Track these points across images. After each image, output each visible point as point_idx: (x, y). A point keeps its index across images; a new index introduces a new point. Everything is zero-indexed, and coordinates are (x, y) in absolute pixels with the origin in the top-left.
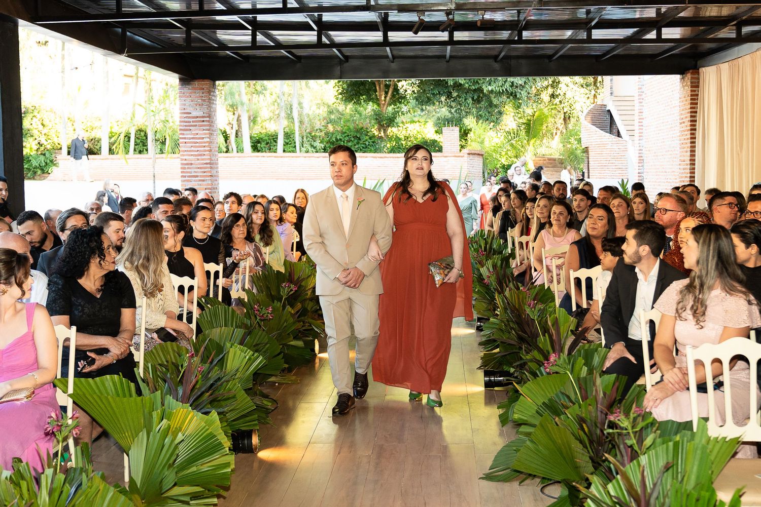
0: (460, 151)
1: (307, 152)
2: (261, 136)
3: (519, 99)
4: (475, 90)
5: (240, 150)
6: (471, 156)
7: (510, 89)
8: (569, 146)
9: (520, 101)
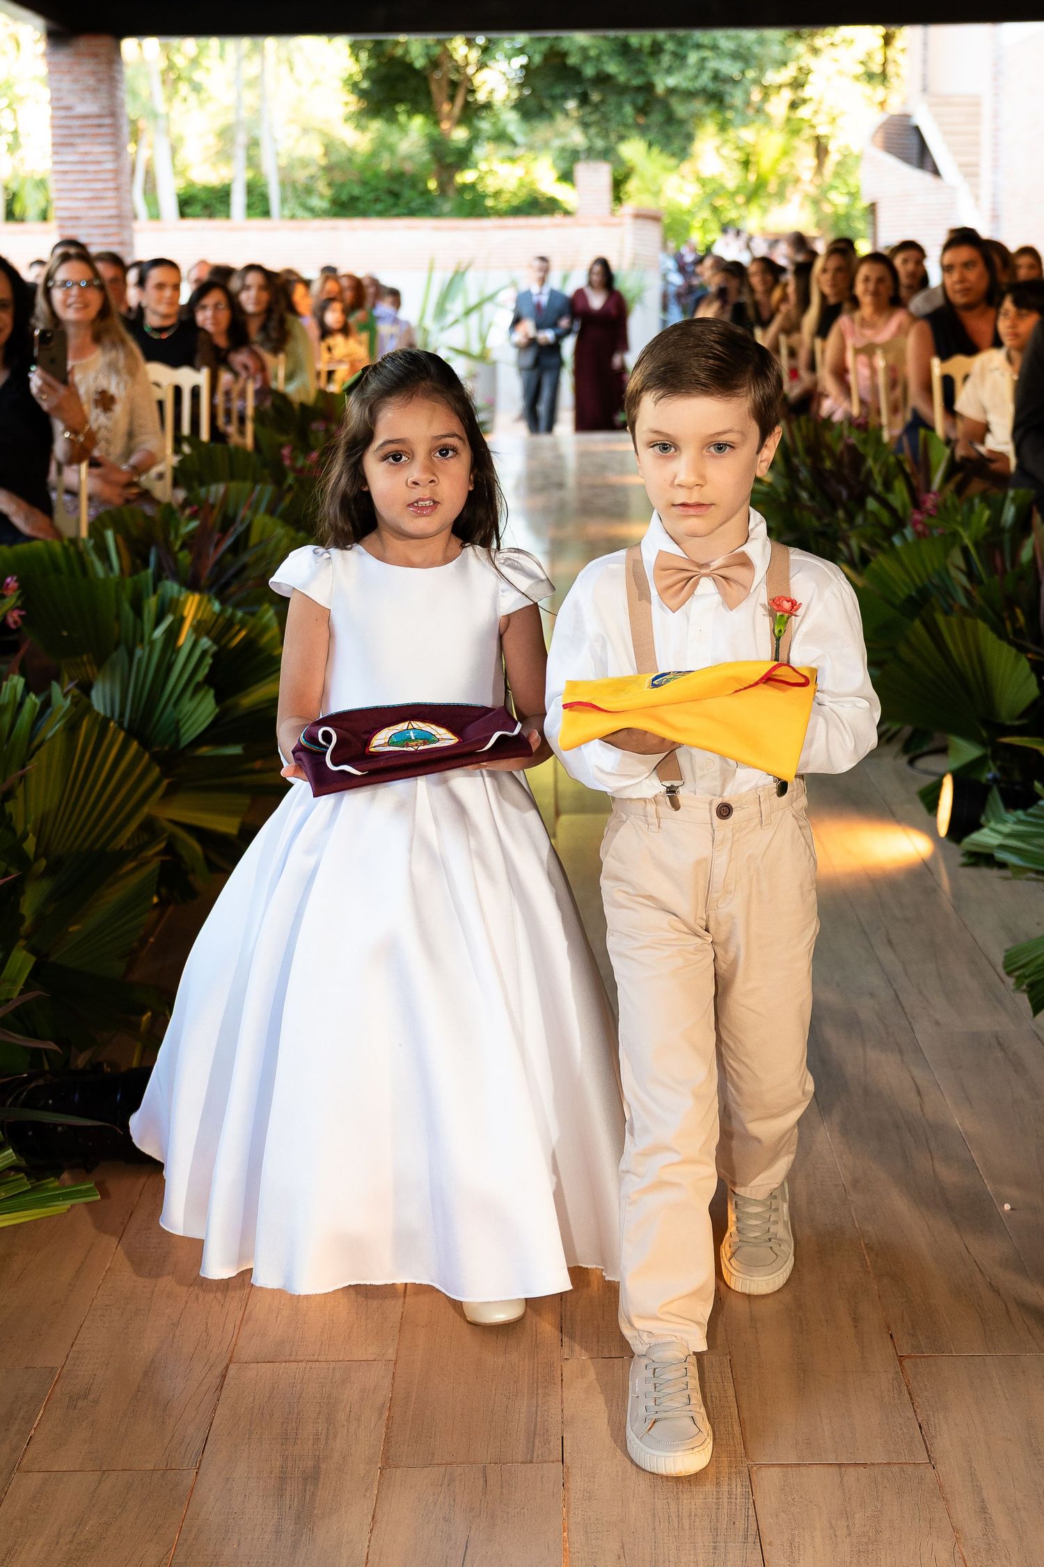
0: (613, 212)
1: (293, 217)
2: (193, 191)
3: (731, 107)
4: (639, 89)
5: (155, 215)
6: (640, 222)
7: (711, 86)
8: (827, 209)
9: (730, 115)
